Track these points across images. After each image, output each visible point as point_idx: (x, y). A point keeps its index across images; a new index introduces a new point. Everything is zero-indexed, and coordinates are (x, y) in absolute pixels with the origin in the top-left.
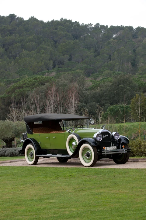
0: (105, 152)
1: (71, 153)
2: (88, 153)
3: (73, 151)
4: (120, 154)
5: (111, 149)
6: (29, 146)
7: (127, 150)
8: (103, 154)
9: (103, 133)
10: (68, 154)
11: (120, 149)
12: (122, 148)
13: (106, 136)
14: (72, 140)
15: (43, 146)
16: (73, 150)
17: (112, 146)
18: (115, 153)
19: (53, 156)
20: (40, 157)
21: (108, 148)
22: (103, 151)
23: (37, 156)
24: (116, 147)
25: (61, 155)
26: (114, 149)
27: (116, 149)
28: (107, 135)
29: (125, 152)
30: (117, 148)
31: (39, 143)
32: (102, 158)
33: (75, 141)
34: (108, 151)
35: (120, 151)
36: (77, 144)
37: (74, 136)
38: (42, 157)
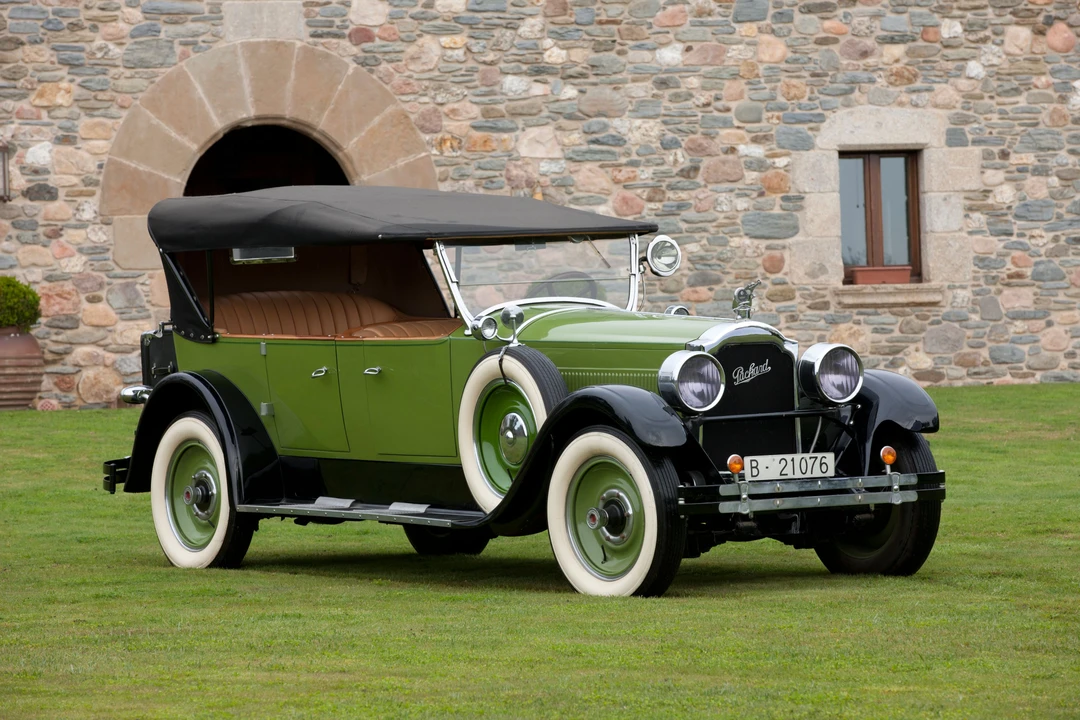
0: (738, 498)
1: (488, 498)
2: (613, 503)
3: (507, 484)
4: (864, 508)
5: (788, 471)
6: (188, 426)
7: (914, 480)
8: (725, 508)
9: (732, 354)
10: (473, 506)
11: (860, 473)
12: (877, 468)
13: (754, 371)
14: (500, 395)
15: (288, 439)
16: (509, 472)
17: (806, 450)
18: (819, 501)
19: (359, 512)
20: (269, 516)
21: (768, 467)
22: (725, 490)
23: (241, 508)
24: (830, 458)
25: (422, 508)
26: (817, 473)
27: (831, 472)
28: (766, 368)
29: (897, 499)
30: (837, 467)
31: (263, 411)
32: (721, 540)
33: (521, 407)
34: (767, 489)
35: (860, 492)
36: (539, 429)
37: (513, 366)
38: (283, 516)
